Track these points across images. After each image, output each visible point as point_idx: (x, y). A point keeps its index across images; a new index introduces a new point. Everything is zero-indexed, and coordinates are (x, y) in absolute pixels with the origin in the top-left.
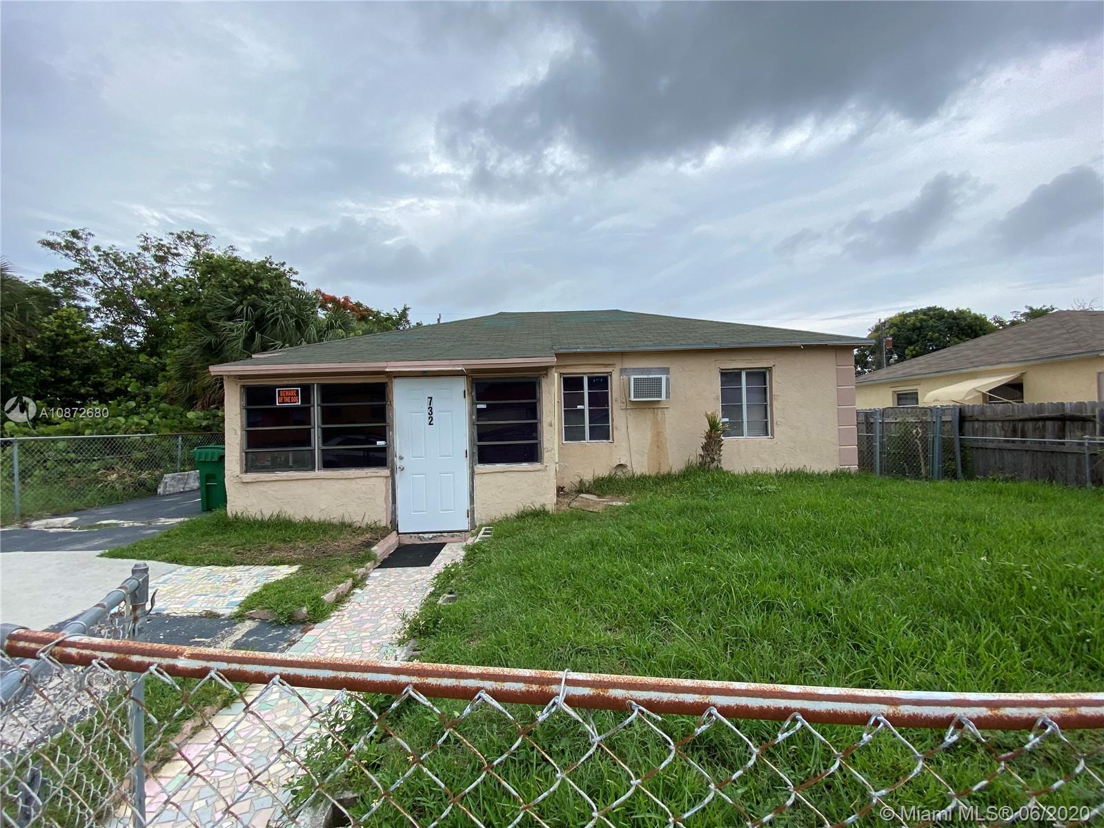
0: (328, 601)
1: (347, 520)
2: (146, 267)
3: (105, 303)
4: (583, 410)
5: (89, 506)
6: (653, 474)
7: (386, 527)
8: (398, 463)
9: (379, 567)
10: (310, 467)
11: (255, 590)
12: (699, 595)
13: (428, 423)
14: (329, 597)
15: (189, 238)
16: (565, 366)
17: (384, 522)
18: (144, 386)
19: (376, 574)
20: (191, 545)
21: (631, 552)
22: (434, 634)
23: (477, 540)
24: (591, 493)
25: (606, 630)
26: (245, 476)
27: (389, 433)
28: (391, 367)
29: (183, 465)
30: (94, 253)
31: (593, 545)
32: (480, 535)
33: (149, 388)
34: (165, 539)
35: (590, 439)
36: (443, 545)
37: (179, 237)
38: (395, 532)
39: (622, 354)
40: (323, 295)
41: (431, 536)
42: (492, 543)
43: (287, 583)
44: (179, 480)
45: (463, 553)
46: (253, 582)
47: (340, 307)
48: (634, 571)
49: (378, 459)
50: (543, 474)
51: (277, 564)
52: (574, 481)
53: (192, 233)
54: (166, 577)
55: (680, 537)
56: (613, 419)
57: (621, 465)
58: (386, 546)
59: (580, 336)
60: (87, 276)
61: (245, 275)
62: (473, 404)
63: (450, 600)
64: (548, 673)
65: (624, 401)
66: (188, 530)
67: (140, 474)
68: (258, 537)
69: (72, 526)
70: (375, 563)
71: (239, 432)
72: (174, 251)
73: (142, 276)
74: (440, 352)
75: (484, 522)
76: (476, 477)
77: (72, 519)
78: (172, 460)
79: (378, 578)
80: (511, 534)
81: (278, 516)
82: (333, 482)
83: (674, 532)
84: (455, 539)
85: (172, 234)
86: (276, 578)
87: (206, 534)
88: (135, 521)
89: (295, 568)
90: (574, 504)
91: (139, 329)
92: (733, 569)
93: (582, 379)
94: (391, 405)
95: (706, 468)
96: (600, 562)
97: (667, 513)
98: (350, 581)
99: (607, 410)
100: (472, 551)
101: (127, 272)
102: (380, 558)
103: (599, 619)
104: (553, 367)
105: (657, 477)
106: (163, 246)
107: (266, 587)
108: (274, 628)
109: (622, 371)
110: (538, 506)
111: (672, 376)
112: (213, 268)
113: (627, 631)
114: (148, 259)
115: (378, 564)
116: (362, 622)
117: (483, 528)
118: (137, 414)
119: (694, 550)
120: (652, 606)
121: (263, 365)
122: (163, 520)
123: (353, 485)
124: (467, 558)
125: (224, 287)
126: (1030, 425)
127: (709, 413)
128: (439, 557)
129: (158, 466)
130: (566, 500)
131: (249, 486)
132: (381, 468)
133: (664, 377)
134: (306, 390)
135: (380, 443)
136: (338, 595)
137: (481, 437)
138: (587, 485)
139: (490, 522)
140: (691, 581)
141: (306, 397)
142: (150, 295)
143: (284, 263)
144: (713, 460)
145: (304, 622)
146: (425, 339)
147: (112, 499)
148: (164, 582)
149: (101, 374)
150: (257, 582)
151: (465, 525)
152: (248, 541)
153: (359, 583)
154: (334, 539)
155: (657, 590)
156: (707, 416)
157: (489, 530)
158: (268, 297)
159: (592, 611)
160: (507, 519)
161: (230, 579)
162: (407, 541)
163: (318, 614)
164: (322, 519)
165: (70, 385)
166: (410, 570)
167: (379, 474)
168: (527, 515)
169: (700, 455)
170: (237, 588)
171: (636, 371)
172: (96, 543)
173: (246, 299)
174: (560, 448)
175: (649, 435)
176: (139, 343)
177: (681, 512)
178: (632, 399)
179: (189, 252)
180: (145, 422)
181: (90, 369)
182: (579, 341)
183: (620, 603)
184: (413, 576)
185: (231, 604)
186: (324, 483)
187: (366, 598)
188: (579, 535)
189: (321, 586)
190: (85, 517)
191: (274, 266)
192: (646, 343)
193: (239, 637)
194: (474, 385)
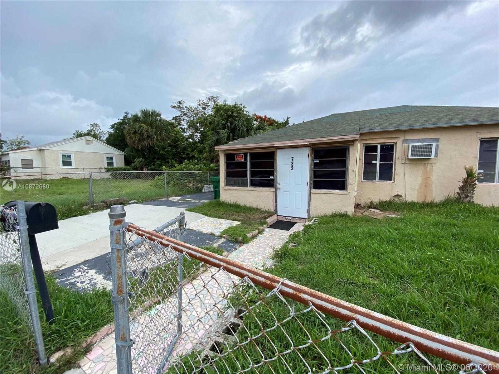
0: (249, 237)
1: (259, 207)
2: (200, 112)
3: (189, 126)
4: (376, 164)
5: (185, 194)
6: (420, 201)
7: (273, 212)
8: (278, 186)
9: (269, 227)
10: (246, 185)
11: (226, 228)
12: (434, 273)
13: (291, 169)
14: (250, 235)
15: (212, 99)
16: (366, 140)
17: (272, 210)
18: (199, 154)
19: (267, 230)
20: (210, 210)
21: (394, 242)
22: (284, 258)
23: (310, 223)
24: (377, 209)
25: (369, 277)
26: (225, 187)
27: (275, 173)
28: (277, 144)
29: (210, 182)
30: (185, 109)
31: (371, 235)
32: (312, 221)
33: (201, 156)
34: (203, 207)
35: (379, 180)
36: (295, 223)
37: (209, 99)
38: (276, 215)
39: (405, 131)
40: (256, 116)
41: (291, 218)
42: (317, 226)
43: (236, 228)
44: (209, 187)
45: (303, 228)
46: (226, 225)
47: (262, 120)
48: (393, 252)
49: (270, 184)
50: (347, 196)
51: (234, 220)
52: (367, 202)
53: (213, 97)
54: (201, 219)
55: (430, 238)
56: (395, 169)
57: (398, 195)
58: (272, 220)
59: (378, 122)
60: (184, 117)
61: (228, 110)
62: (312, 160)
63: (293, 246)
64: (276, 278)
65: (404, 158)
66: (209, 204)
67: (198, 185)
68: (229, 209)
69: (180, 200)
70: (267, 226)
71: (224, 171)
72: (208, 104)
73: (199, 115)
74: (299, 136)
75: (315, 216)
76: (312, 195)
77: (179, 198)
78: (207, 181)
79: (269, 232)
80: (327, 223)
81: (236, 203)
82: (253, 192)
83: (426, 236)
84: (301, 221)
85: (207, 98)
86: (233, 225)
87: (214, 207)
88: (196, 200)
89: (239, 223)
90: (365, 213)
91: (199, 135)
92: (464, 262)
93: (376, 147)
94: (276, 161)
95: (461, 201)
96: (373, 244)
97: (424, 224)
98: (257, 231)
99: (392, 164)
100: (307, 228)
101: (194, 114)
102: (270, 224)
103: (366, 271)
104: (357, 140)
105: (423, 204)
106: (204, 103)
107: (230, 228)
108: (231, 242)
109: (404, 141)
110: (343, 212)
111: (441, 144)
112: (218, 109)
113: (381, 281)
114: (201, 109)
115: (269, 226)
116: (260, 247)
117: (314, 219)
118: (198, 164)
119: (438, 247)
120: (400, 272)
121: (233, 146)
122: (203, 200)
123: (262, 194)
124: (304, 230)
125: (221, 116)
127: (467, 166)
128: (293, 228)
129: (203, 182)
130: (361, 211)
131: (227, 191)
132: (271, 188)
133: (434, 144)
134: (246, 155)
135: (271, 177)
136: (252, 235)
137: (315, 176)
138: (375, 205)
139: (318, 216)
140: (430, 264)
141: (245, 159)
142: (199, 122)
143: (242, 104)
144: (467, 196)
145: (240, 243)
146: (294, 131)
147: (190, 193)
148: (201, 221)
149: (188, 150)
150: (227, 226)
151: (306, 216)
152: (226, 211)
153: (261, 232)
154: (254, 214)
155: (406, 265)
156: (465, 168)
157: (317, 220)
158: (236, 118)
159: (363, 266)
160: (326, 216)
161: (219, 223)
162: (281, 219)
163: (245, 241)
164: (250, 206)
165: (180, 154)
166: (281, 231)
167: (270, 190)
168: (337, 216)
169: (458, 193)
170: (221, 226)
171: (413, 141)
172: (185, 206)
173: (229, 120)
174: (359, 184)
175: (420, 179)
176: (199, 140)
177: (435, 225)
178: (410, 157)
179: (212, 104)
180: (200, 167)
181: (185, 149)
182: (376, 125)
183: (380, 266)
184: (281, 234)
185: (219, 231)
186: (251, 192)
187: (263, 238)
188: (364, 228)
189: (247, 231)
190: (183, 197)
191: (238, 106)
192: (423, 124)
193: (220, 243)
194: (313, 151)
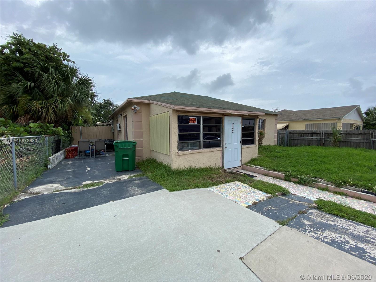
1: (211, 166)
8: (225, 146)
10: (199, 148)
11: (257, 189)
13: (232, 132)
17: (220, 166)
26: (179, 152)
27: (222, 135)
38: (224, 169)
50: (255, 148)
51: (229, 182)
62: (242, 126)
86: (246, 185)
94: (223, 125)
110: (254, 157)
123: (213, 154)
126: (305, 134)
131: (181, 156)
132: (219, 148)
134: (199, 118)
135: (219, 139)
137: (243, 137)
151: (240, 165)
161: (236, 188)
164: (204, 167)
185: (264, 194)
186: (204, 154)
